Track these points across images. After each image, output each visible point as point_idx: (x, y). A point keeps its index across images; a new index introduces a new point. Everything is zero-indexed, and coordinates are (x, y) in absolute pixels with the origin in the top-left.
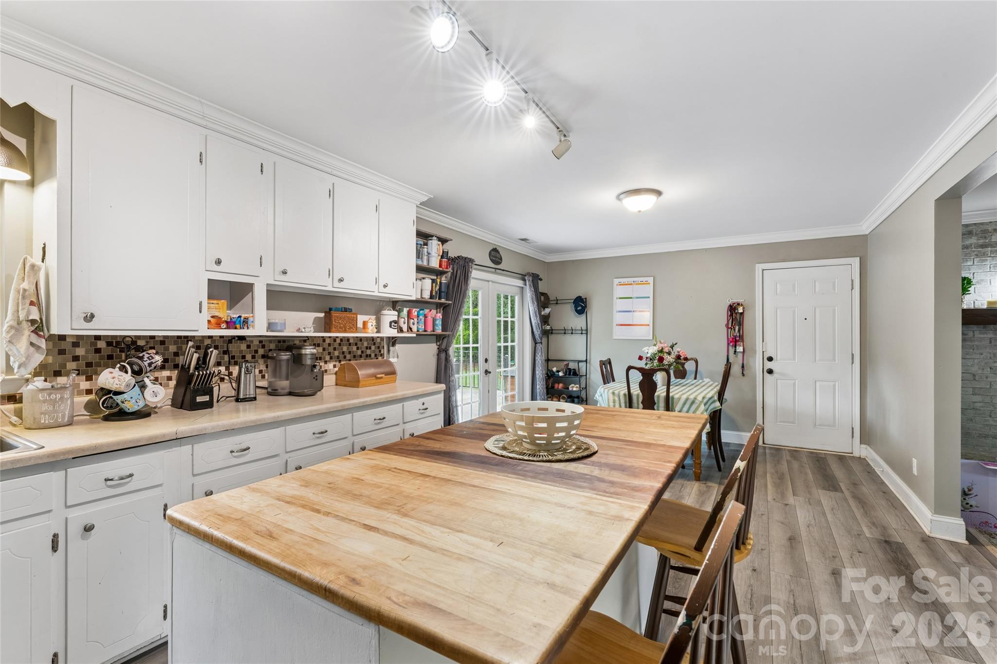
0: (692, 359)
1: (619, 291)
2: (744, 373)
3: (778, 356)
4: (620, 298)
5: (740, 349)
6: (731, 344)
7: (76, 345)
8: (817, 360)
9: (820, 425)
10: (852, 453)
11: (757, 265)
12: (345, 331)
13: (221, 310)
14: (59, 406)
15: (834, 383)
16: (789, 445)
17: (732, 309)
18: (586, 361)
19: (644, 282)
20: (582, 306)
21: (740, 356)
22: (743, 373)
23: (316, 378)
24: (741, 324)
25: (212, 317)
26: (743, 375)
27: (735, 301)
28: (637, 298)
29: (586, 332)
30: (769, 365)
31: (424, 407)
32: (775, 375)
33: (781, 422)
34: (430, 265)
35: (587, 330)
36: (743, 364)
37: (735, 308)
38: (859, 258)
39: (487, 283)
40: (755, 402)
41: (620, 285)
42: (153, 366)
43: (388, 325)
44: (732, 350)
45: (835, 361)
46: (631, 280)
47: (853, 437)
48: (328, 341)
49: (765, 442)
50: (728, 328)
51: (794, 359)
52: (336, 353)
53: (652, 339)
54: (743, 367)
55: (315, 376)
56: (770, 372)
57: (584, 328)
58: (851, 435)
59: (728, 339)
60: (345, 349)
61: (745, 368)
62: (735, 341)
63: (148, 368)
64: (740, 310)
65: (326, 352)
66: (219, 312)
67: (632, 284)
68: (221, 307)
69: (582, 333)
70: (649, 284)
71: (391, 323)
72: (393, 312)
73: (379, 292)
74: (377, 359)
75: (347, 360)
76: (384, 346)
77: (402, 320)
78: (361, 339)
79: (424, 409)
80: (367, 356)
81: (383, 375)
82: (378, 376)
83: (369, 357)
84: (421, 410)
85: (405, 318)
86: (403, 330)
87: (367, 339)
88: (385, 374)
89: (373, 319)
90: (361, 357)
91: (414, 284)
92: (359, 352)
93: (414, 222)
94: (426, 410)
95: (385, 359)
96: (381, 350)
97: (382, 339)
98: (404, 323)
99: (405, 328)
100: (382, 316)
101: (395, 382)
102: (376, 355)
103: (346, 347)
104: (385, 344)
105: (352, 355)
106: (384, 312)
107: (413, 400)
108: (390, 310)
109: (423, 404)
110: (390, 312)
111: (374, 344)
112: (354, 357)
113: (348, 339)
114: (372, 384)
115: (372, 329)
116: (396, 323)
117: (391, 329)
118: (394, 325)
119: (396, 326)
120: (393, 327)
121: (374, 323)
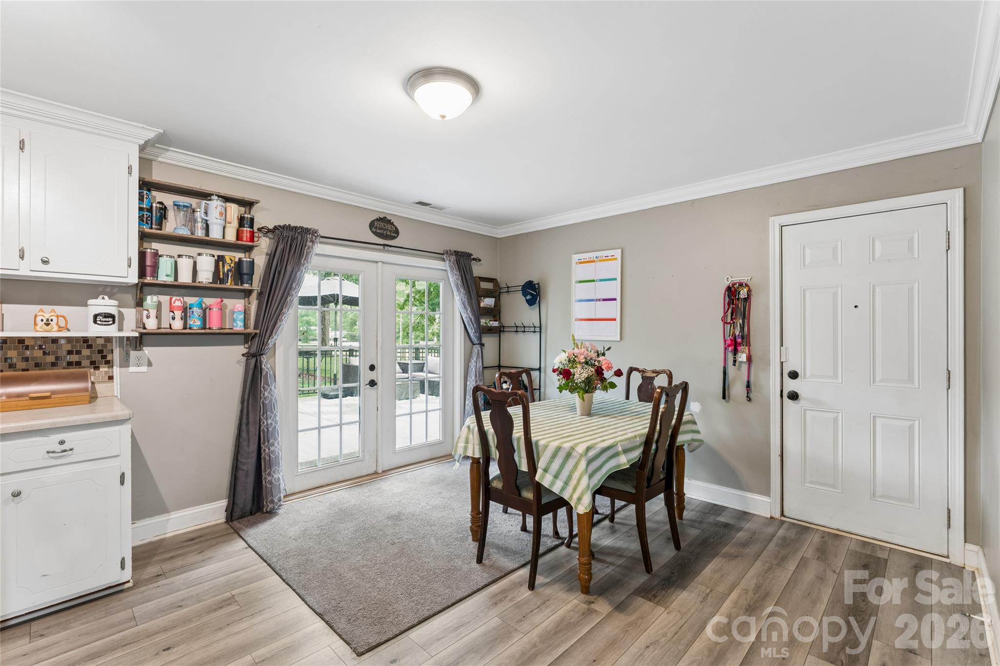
0: (663, 372)
1: (579, 272)
2: (751, 396)
3: (808, 371)
4: (580, 282)
5: (742, 357)
6: (730, 349)
8: (877, 379)
9: (882, 496)
10: (948, 557)
11: (772, 219)
15: (910, 423)
16: (828, 525)
17: (732, 292)
18: (539, 369)
19: (610, 257)
20: (531, 294)
21: (745, 367)
22: (747, 397)
24: (746, 316)
26: (749, 399)
27: (737, 279)
28: (601, 280)
29: (539, 329)
30: (791, 385)
31: (63, 447)
32: (802, 403)
33: (811, 482)
34: (211, 236)
35: (540, 327)
36: (748, 382)
37: (736, 290)
38: (961, 190)
39: (375, 264)
40: (768, 444)
41: (581, 263)
43: (92, 319)
44: (730, 357)
45: (913, 382)
46: (592, 255)
47: (949, 526)
49: (785, 514)
50: (725, 323)
51: (835, 376)
53: (619, 339)
54: (748, 386)
56: (794, 396)
57: (537, 324)
58: (946, 522)
59: (725, 341)
60: (12, 354)
61: (753, 388)
62: (735, 344)
64: (743, 293)
67: (594, 261)
69: (535, 332)
70: (616, 259)
71: (96, 316)
72: (107, 301)
73: (30, 271)
74: (97, 368)
75: (19, 370)
76: (112, 350)
77: (145, 313)
78: (55, 341)
79: (65, 451)
80: (70, 364)
81: (48, 394)
82: (32, 395)
83: (76, 365)
84: (53, 452)
85: (150, 310)
86: (146, 327)
87: (69, 340)
88: (54, 392)
89: (47, 311)
90: (53, 365)
91: (130, 260)
92: (51, 359)
93: (130, 168)
94: (71, 452)
95: (115, 367)
96: (106, 356)
97: (108, 340)
98: (148, 317)
99: (151, 324)
100: (89, 306)
101: (88, 402)
102: (93, 363)
103: (16, 352)
104: (116, 348)
105: (32, 363)
106: (90, 302)
107: (31, 437)
108: (103, 298)
109: (62, 442)
110: (99, 301)
111: (90, 347)
112: (37, 365)
113: (21, 341)
114: (21, 407)
115: (42, 326)
116: (108, 317)
117: (96, 325)
118: (104, 320)
119: (109, 321)
120: (100, 323)
121: (47, 316)
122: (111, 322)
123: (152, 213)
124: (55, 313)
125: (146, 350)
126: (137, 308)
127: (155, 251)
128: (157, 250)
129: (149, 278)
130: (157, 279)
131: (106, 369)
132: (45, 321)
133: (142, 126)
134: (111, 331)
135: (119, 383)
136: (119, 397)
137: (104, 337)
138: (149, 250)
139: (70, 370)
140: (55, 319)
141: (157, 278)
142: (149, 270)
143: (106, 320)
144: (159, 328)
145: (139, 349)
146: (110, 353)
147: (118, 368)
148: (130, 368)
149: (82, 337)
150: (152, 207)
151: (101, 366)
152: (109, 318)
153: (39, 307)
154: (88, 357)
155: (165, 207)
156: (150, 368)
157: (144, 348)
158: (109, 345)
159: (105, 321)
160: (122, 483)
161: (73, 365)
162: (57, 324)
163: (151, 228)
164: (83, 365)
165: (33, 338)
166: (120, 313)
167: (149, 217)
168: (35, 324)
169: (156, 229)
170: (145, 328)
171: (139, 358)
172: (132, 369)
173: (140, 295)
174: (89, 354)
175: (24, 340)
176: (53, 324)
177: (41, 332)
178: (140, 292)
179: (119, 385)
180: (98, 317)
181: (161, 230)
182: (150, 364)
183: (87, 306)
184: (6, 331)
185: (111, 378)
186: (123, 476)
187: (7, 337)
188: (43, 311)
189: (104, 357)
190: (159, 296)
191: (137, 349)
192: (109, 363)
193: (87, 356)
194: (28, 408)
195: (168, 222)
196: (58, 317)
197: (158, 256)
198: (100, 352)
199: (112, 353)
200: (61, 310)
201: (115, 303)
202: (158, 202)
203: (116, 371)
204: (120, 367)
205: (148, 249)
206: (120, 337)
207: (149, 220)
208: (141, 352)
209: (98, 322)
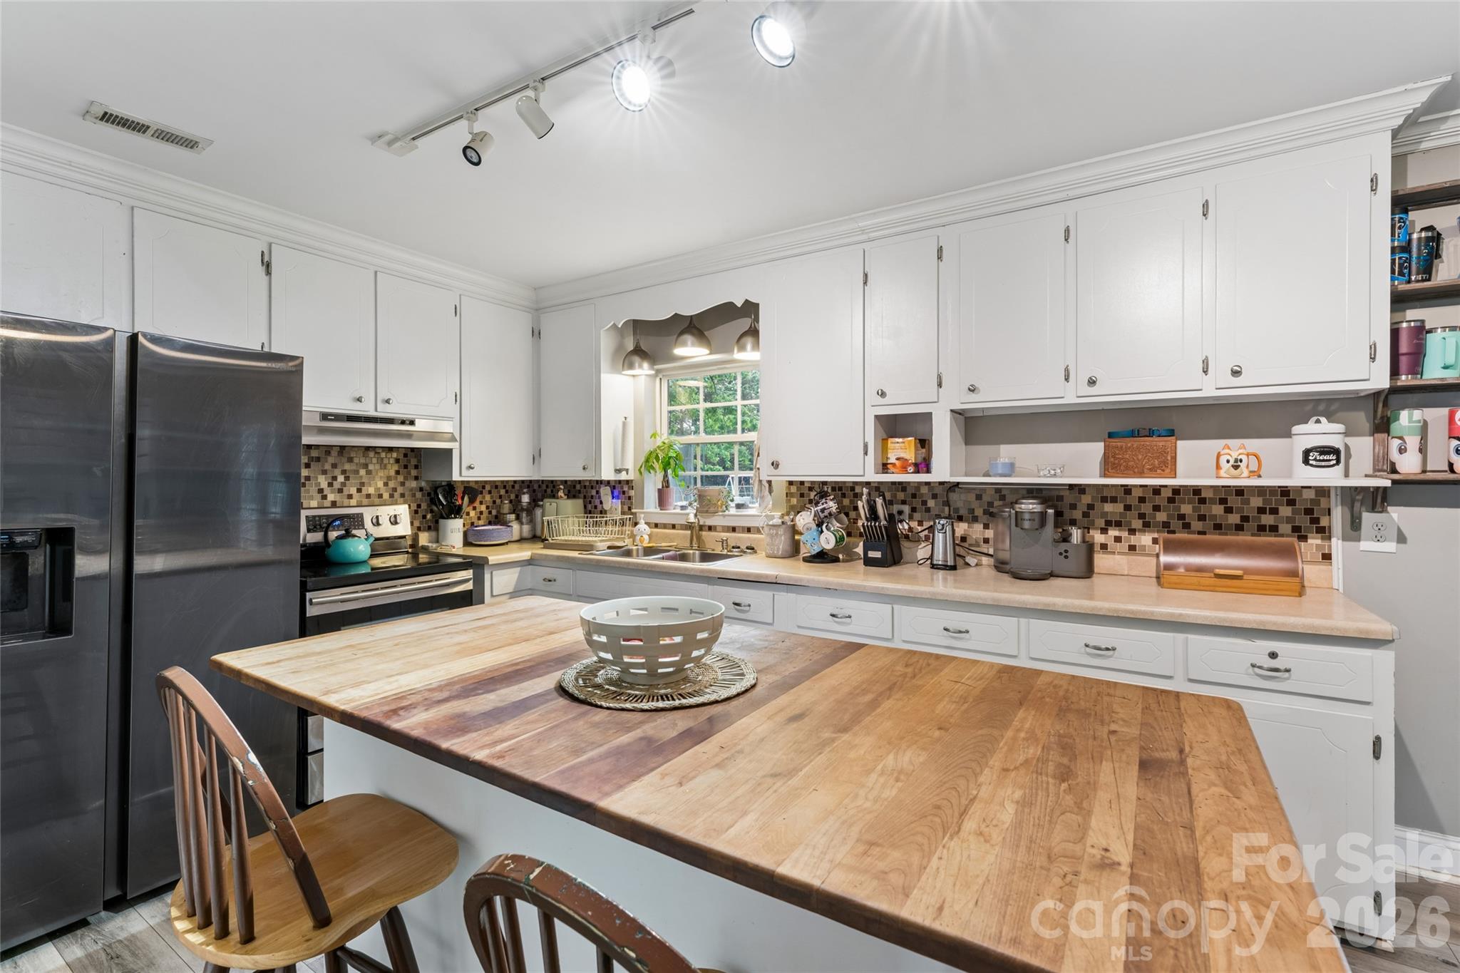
7: (811, 489)
12: (1141, 474)
13: (908, 450)
14: (775, 540)
23: (1064, 554)
25: (898, 459)
31: (1275, 663)
42: (826, 513)
43: (1300, 457)
48: (1137, 493)
52: (1161, 517)
55: (1063, 551)
60: (1186, 509)
63: (820, 513)
65: (1135, 513)
66: (905, 452)
68: (907, 447)
71: (1307, 453)
72: (1325, 425)
73: (1217, 389)
74: (1303, 538)
75: (1193, 533)
76: (1329, 510)
77: (1395, 443)
78: (1240, 491)
79: (1276, 670)
80: (1262, 528)
81: (1239, 573)
82: (1218, 571)
83: (1270, 531)
84: (1260, 667)
85: (1406, 438)
86: (1398, 468)
87: (1261, 491)
88: (1247, 571)
89: (1235, 448)
90: (1239, 528)
91: (1373, 347)
92: (1234, 519)
93: (1374, 181)
94: (1287, 675)
95: (1334, 540)
96: (1318, 519)
97: (1323, 492)
98: (1402, 450)
99: (1409, 464)
100: (1294, 437)
101: (1297, 594)
102: (1296, 529)
103: (1191, 506)
104: (1337, 506)
105: (1210, 523)
106: (1296, 429)
107: (1229, 636)
108: (1318, 421)
109: (1273, 655)
110: (1311, 426)
111: (1291, 503)
112: (1218, 527)
113: (1197, 491)
114: (1203, 586)
115: (1228, 469)
116: (1328, 453)
117: (1308, 467)
118: (1321, 458)
119: (1330, 460)
120: (1314, 463)
121: (1235, 455)
122: (1334, 462)
123: (1410, 252)
124: (1245, 448)
125: (1395, 512)
126: (1376, 435)
127: (1419, 324)
128: (1423, 321)
129: (1403, 377)
130: (1421, 378)
131: (1319, 542)
132: (1232, 462)
133: (1402, 88)
134: (1331, 477)
135: (1341, 566)
136: (1341, 590)
137: (1315, 487)
138: (1405, 325)
139: (1262, 538)
140: (1244, 458)
141: (1422, 376)
142: (1404, 361)
143: (1325, 458)
144: (1424, 471)
145: (1380, 510)
146: (1325, 515)
147: (1340, 542)
148: (1362, 543)
149: (1279, 487)
150: (1410, 241)
151: (1309, 535)
152: (1330, 454)
153: (1222, 442)
154: (1289, 520)
155: (1439, 234)
156: (1402, 546)
157: (1389, 508)
158: (1323, 500)
159: (1324, 460)
160: (1377, 755)
161: (1266, 531)
162: (1247, 467)
163: (1409, 282)
164: (1281, 531)
165: (1212, 487)
166: (1347, 447)
167: (1405, 262)
168: (1218, 467)
169: (1418, 281)
170: (1394, 471)
171: (1380, 527)
172: (1365, 545)
173: (1383, 412)
174: (1290, 514)
175: (1201, 489)
176: (1243, 465)
177: (1228, 479)
178: (1383, 406)
179: (1341, 571)
180: (1311, 454)
181: (1429, 280)
182: (1401, 539)
183: (1291, 437)
184: (1179, 477)
185: (1327, 557)
186: (1377, 742)
187: (1181, 486)
188: (1229, 448)
189: (1315, 521)
190: (1424, 409)
191: (1376, 510)
192: (1324, 532)
193: (1287, 517)
194: (1212, 589)
195: (1443, 262)
196: (1248, 455)
197: (1425, 333)
198: (1309, 511)
199: (1329, 514)
200: (1253, 444)
201: (1340, 427)
202: (1422, 230)
203: (1337, 546)
204: (1343, 540)
205: (1402, 322)
206: (1342, 487)
207: (1406, 268)
208: (1383, 514)
209: (1311, 462)
